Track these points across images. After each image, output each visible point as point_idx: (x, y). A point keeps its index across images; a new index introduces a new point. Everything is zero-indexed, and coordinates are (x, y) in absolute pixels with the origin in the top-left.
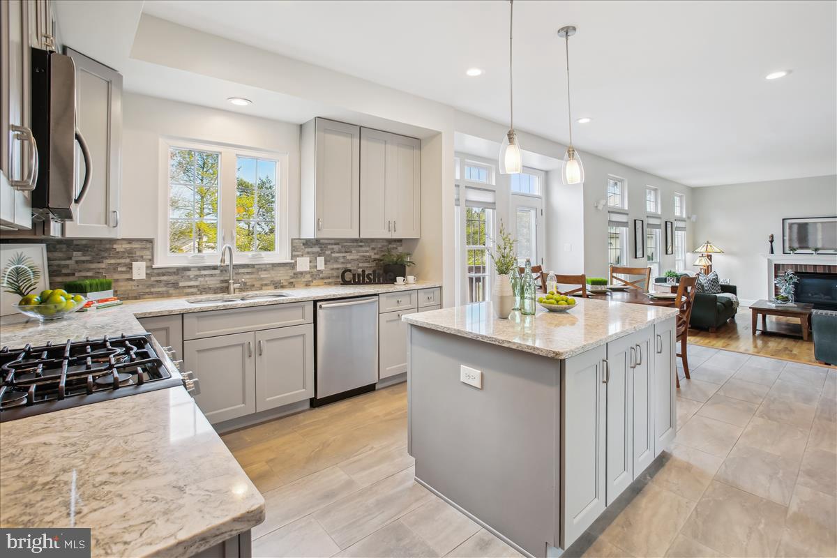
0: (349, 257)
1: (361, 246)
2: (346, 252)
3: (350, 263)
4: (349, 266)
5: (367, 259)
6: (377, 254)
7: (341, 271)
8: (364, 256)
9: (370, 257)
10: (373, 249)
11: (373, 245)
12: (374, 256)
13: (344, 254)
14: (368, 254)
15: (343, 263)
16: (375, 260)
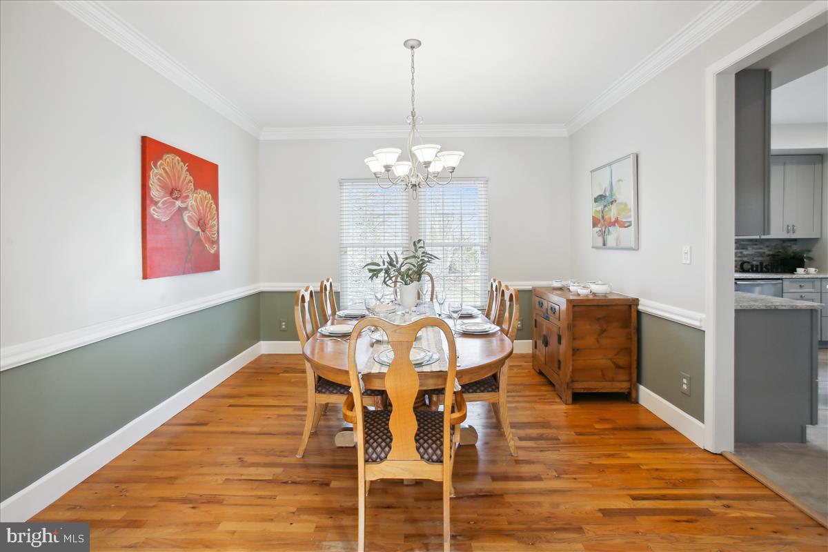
0: (745, 252)
1: (756, 245)
2: (743, 249)
3: (746, 257)
4: (745, 259)
5: (761, 255)
6: (771, 250)
7: (740, 263)
8: (758, 252)
9: (764, 253)
10: (767, 247)
11: (767, 244)
12: (767, 252)
13: (741, 251)
14: (761, 251)
15: (739, 257)
16: (769, 255)
